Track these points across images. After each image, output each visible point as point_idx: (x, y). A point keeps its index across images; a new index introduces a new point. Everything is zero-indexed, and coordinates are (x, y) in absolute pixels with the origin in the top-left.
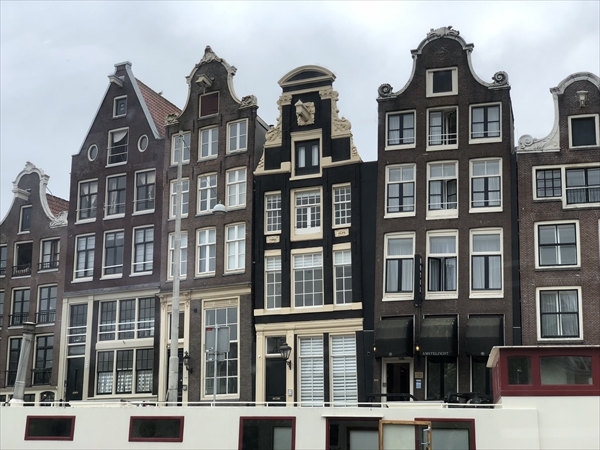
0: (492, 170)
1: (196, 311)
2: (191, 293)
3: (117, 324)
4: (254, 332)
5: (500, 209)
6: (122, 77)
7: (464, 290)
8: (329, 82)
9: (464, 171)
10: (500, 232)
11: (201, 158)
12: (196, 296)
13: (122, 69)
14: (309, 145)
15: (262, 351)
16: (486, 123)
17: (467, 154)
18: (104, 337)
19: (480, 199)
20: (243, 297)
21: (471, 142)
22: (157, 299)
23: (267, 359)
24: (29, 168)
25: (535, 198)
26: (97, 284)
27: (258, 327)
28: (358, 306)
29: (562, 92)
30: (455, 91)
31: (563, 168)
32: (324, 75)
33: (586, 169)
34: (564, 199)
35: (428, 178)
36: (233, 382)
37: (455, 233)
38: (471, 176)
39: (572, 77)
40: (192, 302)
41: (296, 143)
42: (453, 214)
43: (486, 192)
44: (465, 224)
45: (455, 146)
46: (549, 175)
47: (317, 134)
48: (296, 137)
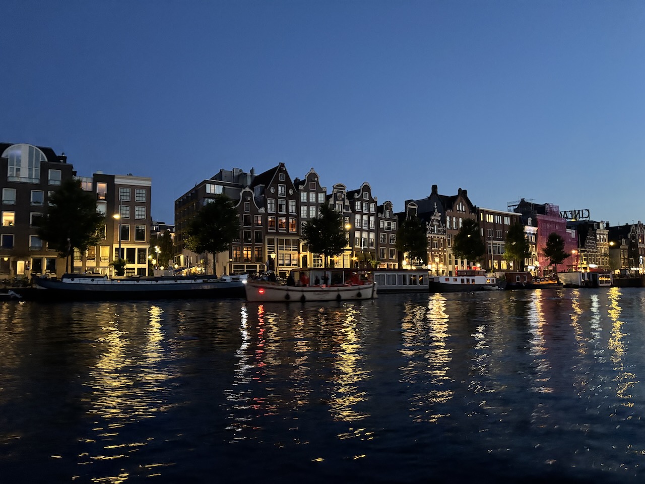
3: (285, 246)
5: (374, 229)
6: (282, 167)
7: (368, 247)
8: (344, 189)
9: (369, 219)
10: (375, 234)
11: (310, 201)
14: (340, 205)
16: (372, 208)
17: (370, 215)
18: (280, 249)
21: (371, 212)
22: (298, 240)
25: (380, 227)
28: (351, 248)
29: (385, 204)
30: (368, 199)
31: (385, 221)
32: (344, 187)
33: (388, 222)
34: (385, 228)
35: (363, 219)
37: (367, 233)
39: (387, 201)
42: (367, 228)
43: (372, 224)
44: (369, 231)
45: (368, 213)
46: (382, 223)
47: (342, 203)
48: (337, 202)
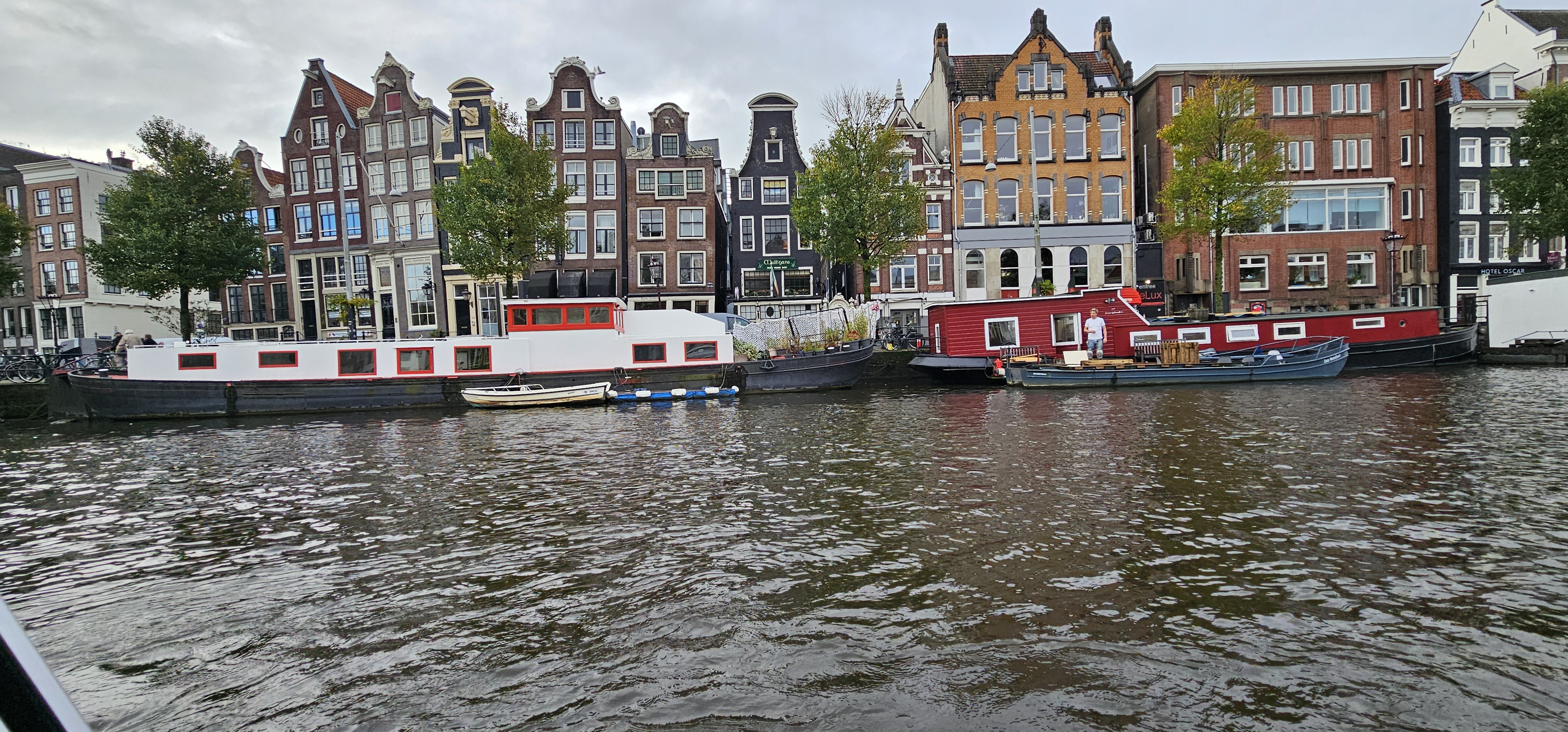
0: (608, 170)
1: (399, 266)
2: (393, 252)
3: (337, 275)
4: (444, 282)
5: (614, 198)
6: (317, 72)
7: (590, 254)
8: (488, 92)
9: (590, 169)
10: (614, 213)
11: (390, 147)
12: (397, 255)
13: (316, 64)
14: (477, 141)
15: (452, 296)
16: (605, 134)
17: (590, 157)
18: (328, 285)
19: (601, 189)
20: (434, 256)
21: (595, 147)
22: (367, 257)
23: (457, 301)
24: (243, 146)
25: (638, 191)
26: (316, 245)
27: (446, 278)
29: (656, 116)
30: (582, 109)
31: (656, 170)
32: (484, 86)
33: (671, 172)
34: (656, 192)
35: (565, 173)
36: (432, 317)
37: (585, 213)
38: (595, 173)
39: (662, 105)
40: (396, 260)
41: (466, 139)
42: (583, 200)
43: (606, 184)
44: (591, 207)
45: (584, 150)
46: (647, 175)
47: (481, 134)
48: (465, 135)
